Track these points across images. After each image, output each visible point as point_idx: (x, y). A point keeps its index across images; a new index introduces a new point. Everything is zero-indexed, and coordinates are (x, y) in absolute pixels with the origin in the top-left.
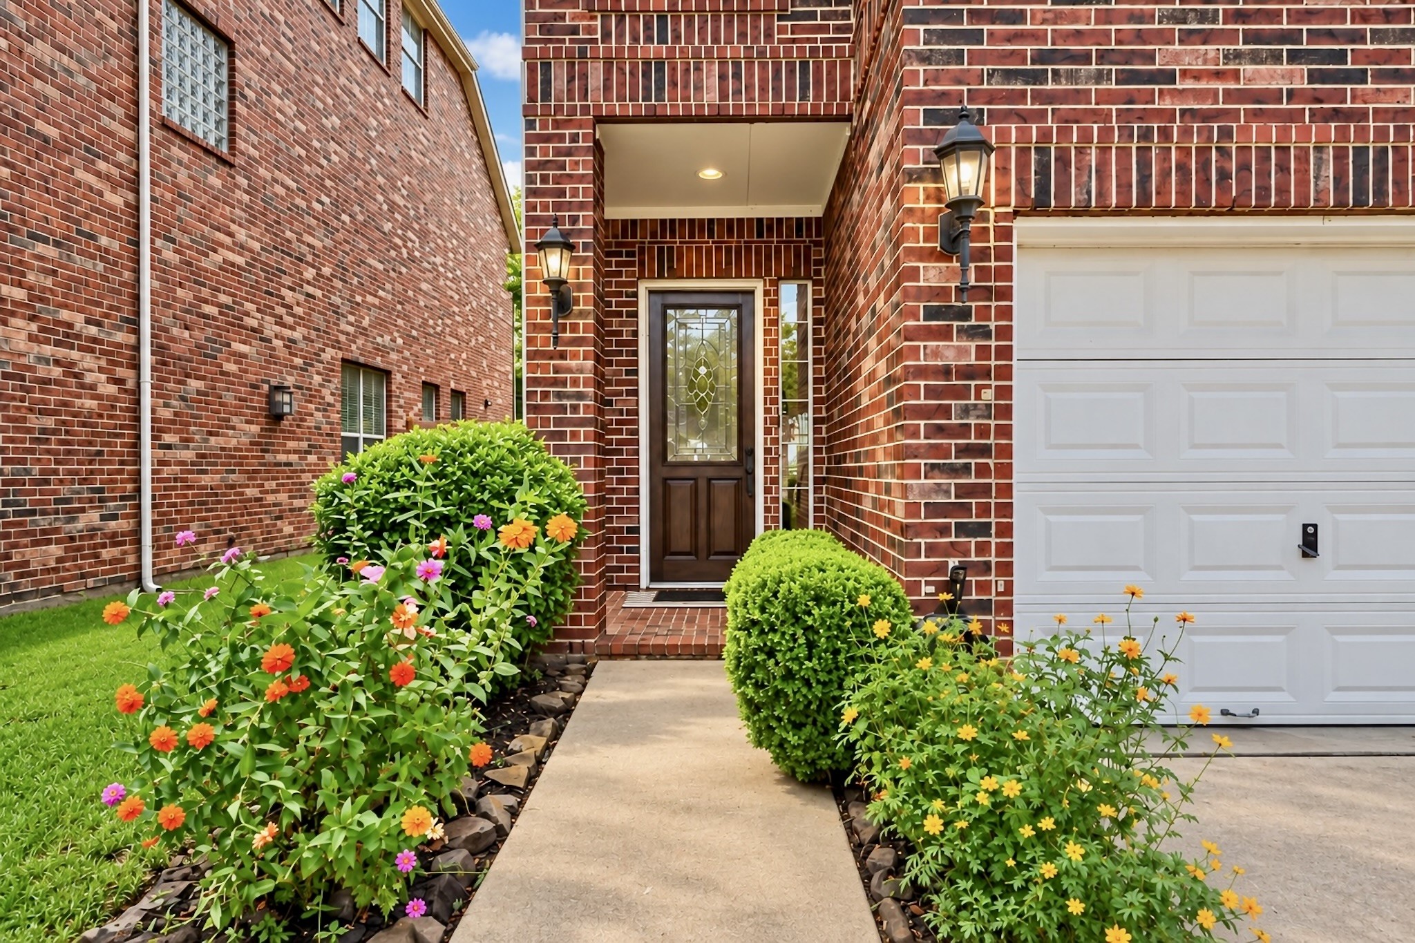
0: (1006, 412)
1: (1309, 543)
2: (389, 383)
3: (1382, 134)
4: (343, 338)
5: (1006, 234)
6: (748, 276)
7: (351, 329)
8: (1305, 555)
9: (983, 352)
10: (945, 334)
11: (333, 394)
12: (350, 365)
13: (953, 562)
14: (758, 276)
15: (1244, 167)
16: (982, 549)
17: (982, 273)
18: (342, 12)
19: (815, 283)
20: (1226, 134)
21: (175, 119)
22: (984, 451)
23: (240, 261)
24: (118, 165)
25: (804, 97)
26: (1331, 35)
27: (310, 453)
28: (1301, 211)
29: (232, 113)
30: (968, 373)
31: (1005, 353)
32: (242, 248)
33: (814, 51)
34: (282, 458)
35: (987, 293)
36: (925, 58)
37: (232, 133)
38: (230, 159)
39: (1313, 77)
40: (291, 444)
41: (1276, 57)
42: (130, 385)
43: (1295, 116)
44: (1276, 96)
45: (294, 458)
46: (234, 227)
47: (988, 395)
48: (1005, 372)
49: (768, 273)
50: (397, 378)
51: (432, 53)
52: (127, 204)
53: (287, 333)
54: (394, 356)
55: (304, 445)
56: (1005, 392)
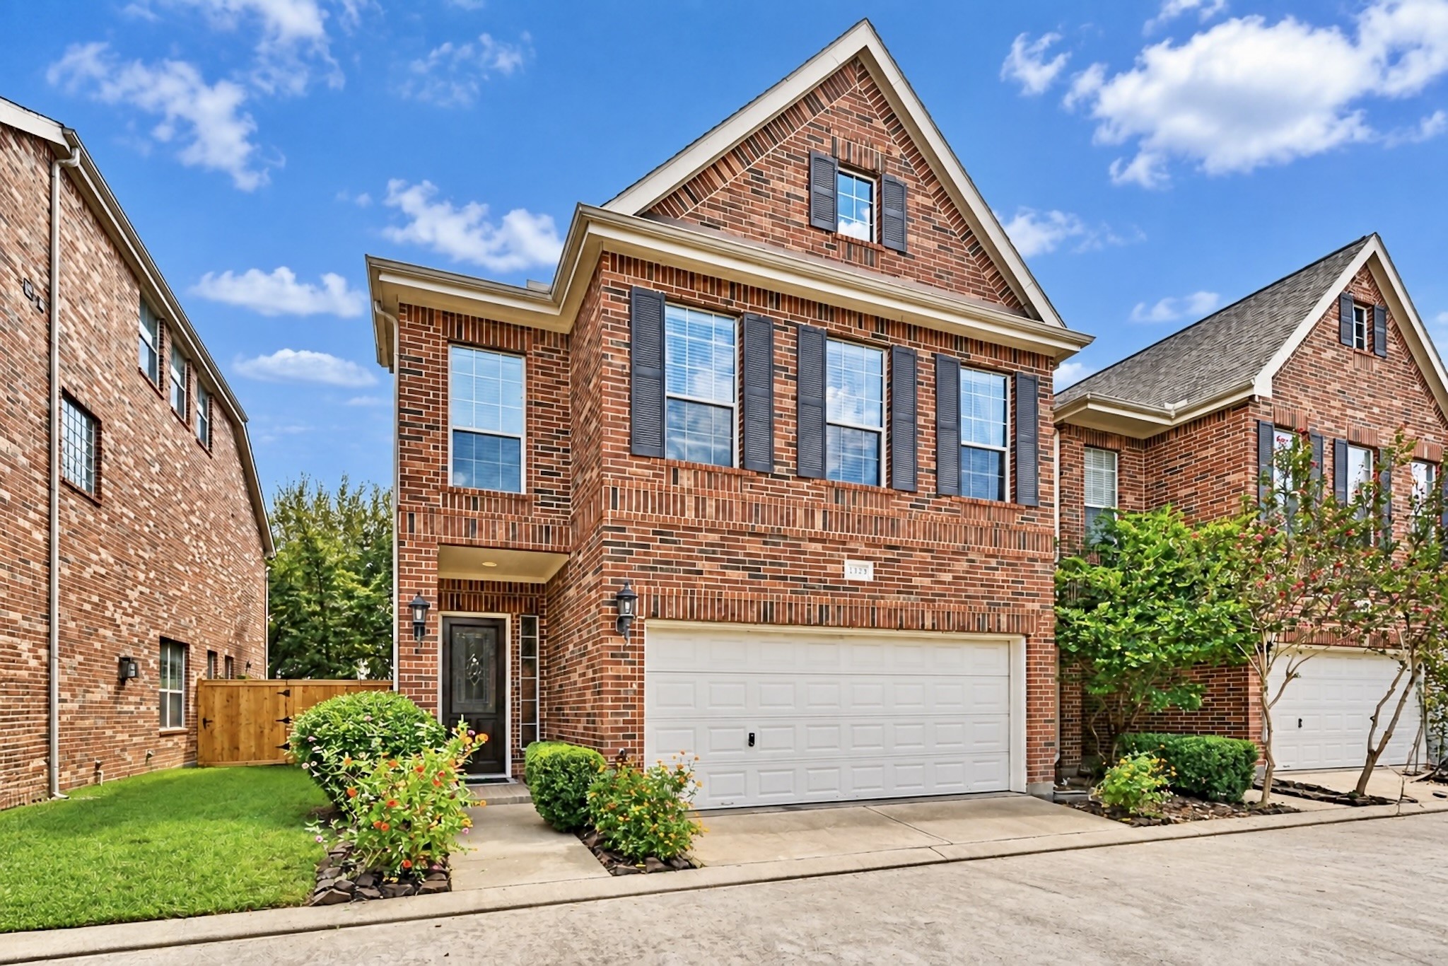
0: (642, 693)
1: (752, 739)
2: (188, 653)
3: (772, 597)
4: (160, 622)
5: (642, 626)
6: (504, 611)
7: (165, 615)
8: (750, 745)
9: (633, 670)
10: (619, 663)
11: (155, 662)
12: (164, 641)
13: (621, 749)
14: (509, 612)
15: (726, 606)
16: (633, 744)
17: (633, 641)
18: (161, 389)
19: (542, 617)
20: (720, 594)
21: (71, 480)
22: (634, 707)
23: (103, 571)
24: (40, 513)
25: (547, 542)
26: (756, 563)
27: (141, 704)
28: (746, 622)
29: (99, 468)
30: (626, 678)
31: (642, 671)
32: (102, 563)
33: (552, 522)
34: (126, 708)
35: (634, 648)
36: (610, 559)
37: (99, 484)
38: (97, 501)
39: (750, 576)
40: (131, 699)
41: (738, 569)
42: (45, 659)
43: (745, 590)
44: (737, 582)
45: (132, 708)
46: (101, 550)
47: (635, 687)
48: (642, 678)
49: (515, 611)
50: (192, 649)
51: (216, 413)
52: (45, 540)
53: (129, 620)
54: (191, 633)
55: (138, 699)
56: (641, 686)
